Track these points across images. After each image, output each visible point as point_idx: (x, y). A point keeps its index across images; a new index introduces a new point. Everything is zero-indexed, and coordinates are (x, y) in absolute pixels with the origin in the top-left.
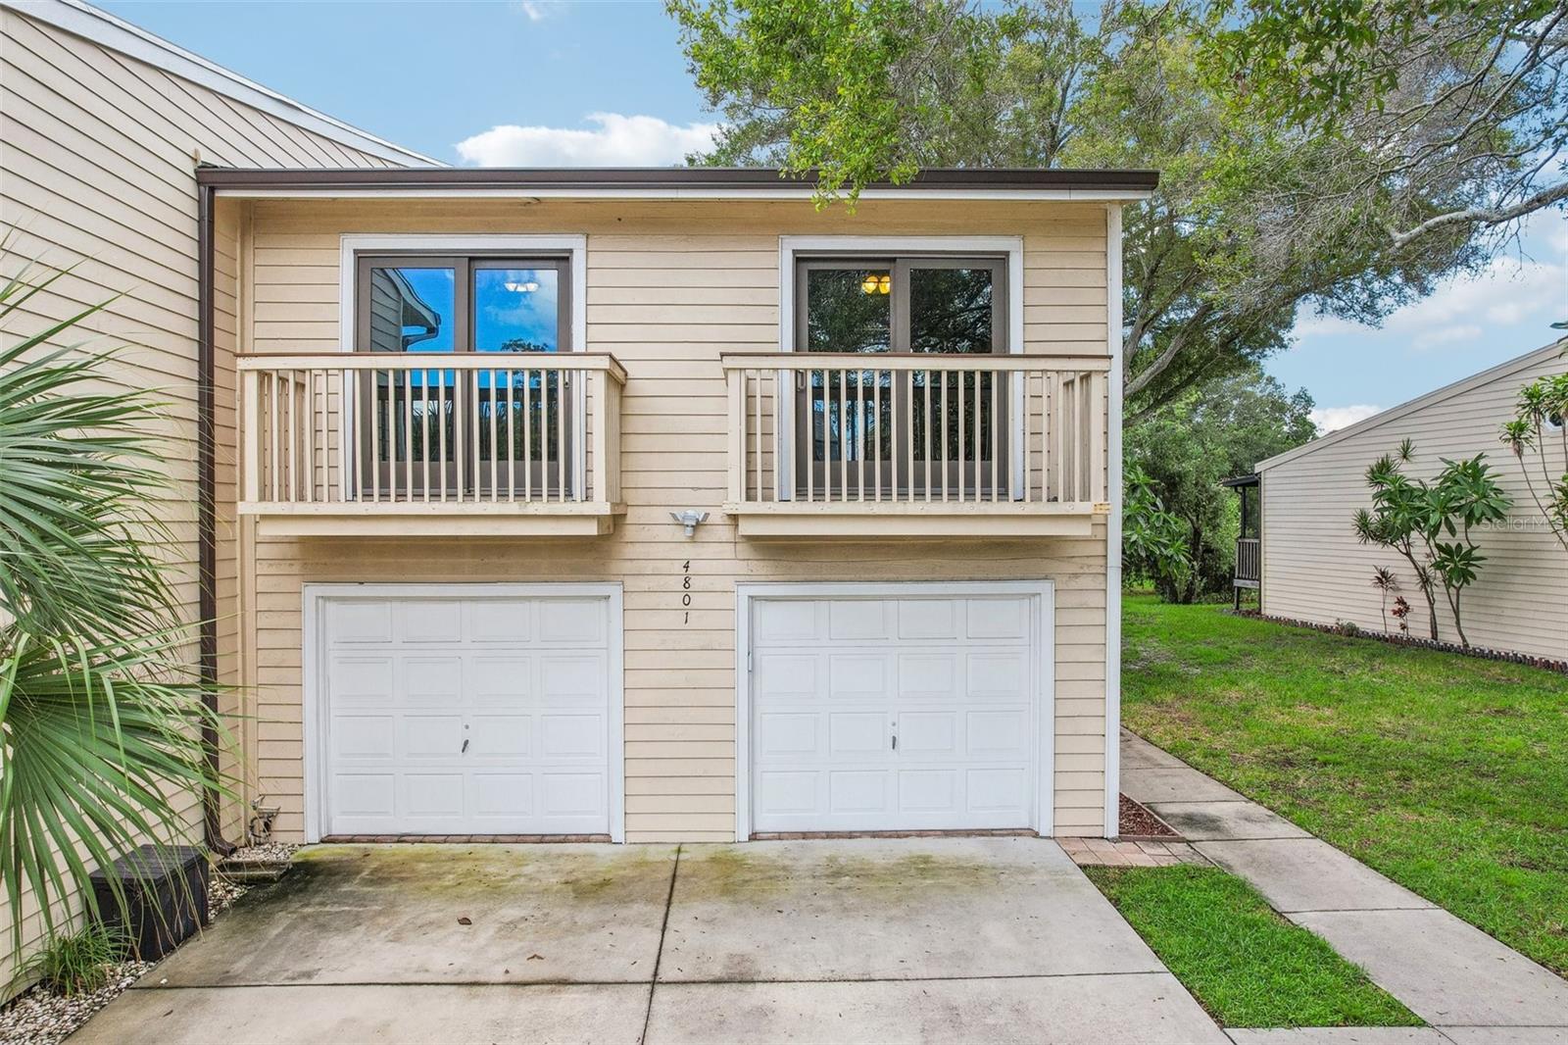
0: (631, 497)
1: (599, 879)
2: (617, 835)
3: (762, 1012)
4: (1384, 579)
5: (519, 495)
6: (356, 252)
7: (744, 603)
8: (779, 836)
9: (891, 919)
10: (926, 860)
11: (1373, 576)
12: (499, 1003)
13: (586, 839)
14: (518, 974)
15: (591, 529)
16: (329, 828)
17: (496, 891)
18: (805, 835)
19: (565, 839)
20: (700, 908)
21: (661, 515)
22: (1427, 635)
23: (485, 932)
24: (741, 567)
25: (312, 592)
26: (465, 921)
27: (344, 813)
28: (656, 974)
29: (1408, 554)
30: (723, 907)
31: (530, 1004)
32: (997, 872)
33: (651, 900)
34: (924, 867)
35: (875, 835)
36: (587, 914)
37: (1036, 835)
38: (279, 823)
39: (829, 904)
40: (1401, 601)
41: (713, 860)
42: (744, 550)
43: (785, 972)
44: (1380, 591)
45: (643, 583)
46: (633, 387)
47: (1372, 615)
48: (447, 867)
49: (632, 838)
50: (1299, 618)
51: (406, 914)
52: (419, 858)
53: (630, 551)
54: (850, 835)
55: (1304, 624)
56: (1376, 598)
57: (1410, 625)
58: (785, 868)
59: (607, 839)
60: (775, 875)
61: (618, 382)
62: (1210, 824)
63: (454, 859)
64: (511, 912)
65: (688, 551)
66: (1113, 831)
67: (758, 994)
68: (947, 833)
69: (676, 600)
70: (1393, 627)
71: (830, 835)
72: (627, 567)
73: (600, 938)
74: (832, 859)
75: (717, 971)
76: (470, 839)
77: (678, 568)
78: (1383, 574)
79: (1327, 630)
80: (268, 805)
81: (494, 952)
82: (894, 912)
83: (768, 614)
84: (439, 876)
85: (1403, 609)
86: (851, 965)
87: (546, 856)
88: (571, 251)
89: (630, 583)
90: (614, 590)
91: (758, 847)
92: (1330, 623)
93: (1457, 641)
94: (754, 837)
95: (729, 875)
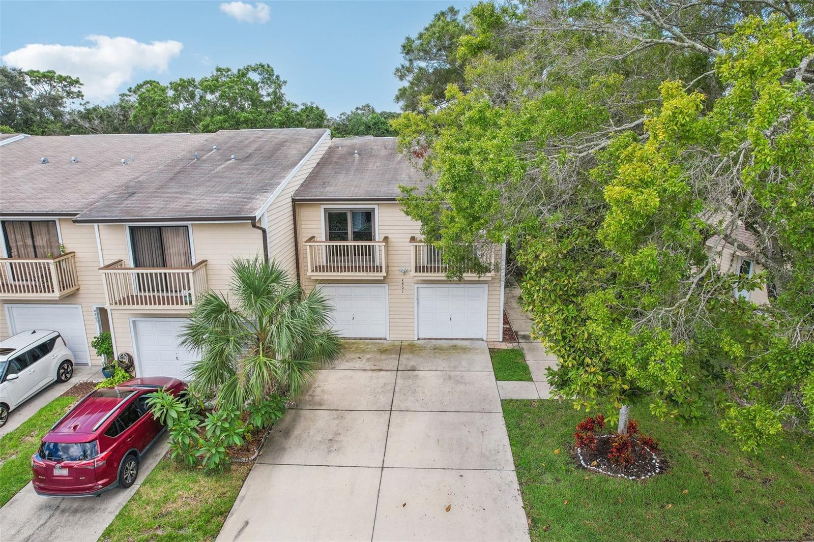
1: (385, 349)
2: (388, 338)
3: (416, 376)
6: (324, 209)
7: (416, 288)
8: (424, 339)
9: (444, 359)
10: (456, 346)
12: (370, 373)
13: (380, 339)
14: (372, 368)
15: (382, 278)
17: (364, 351)
18: (430, 339)
19: (376, 339)
20: (406, 356)
21: (396, 269)
23: (364, 360)
26: (360, 358)
28: (398, 369)
30: (411, 356)
31: (375, 374)
32: (470, 349)
33: (396, 354)
34: (455, 347)
35: (446, 339)
36: (383, 357)
37: (483, 340)
39: (432, 356)
41: (409, 345)
43: (421, 369)
45: (393, 284)
46: (390, 240)
48: (352, 346)
49: (391, 339)
51: (348, 356)
52: (345, 343)
53: (390, 277)
54: (440, 339)
58: (424, 347)
59: (386, 339)
60: (422, 348)
61: (386, 239)
62: (527, 338)
63: (353, 343)
64: (368, 356)
65: (403, 277)
66: (501, 340)
67: (416, 373)
68: (463, 339)
69: (400, 288)
71: (436, 339)
72: (389, 283)
73: (386, 362)
74: (435, 345)
75: (409, 369)
76: (355, 339)
77: (401, 280)
81: (367, 364)
82: (445, 357)
84: (351, 348)
86: (434, 368)
87: (373, 343)
88: (375, 208)
90: (386, 286)
91: (420, 342)
94: (418, 339)
95: (412, 348)
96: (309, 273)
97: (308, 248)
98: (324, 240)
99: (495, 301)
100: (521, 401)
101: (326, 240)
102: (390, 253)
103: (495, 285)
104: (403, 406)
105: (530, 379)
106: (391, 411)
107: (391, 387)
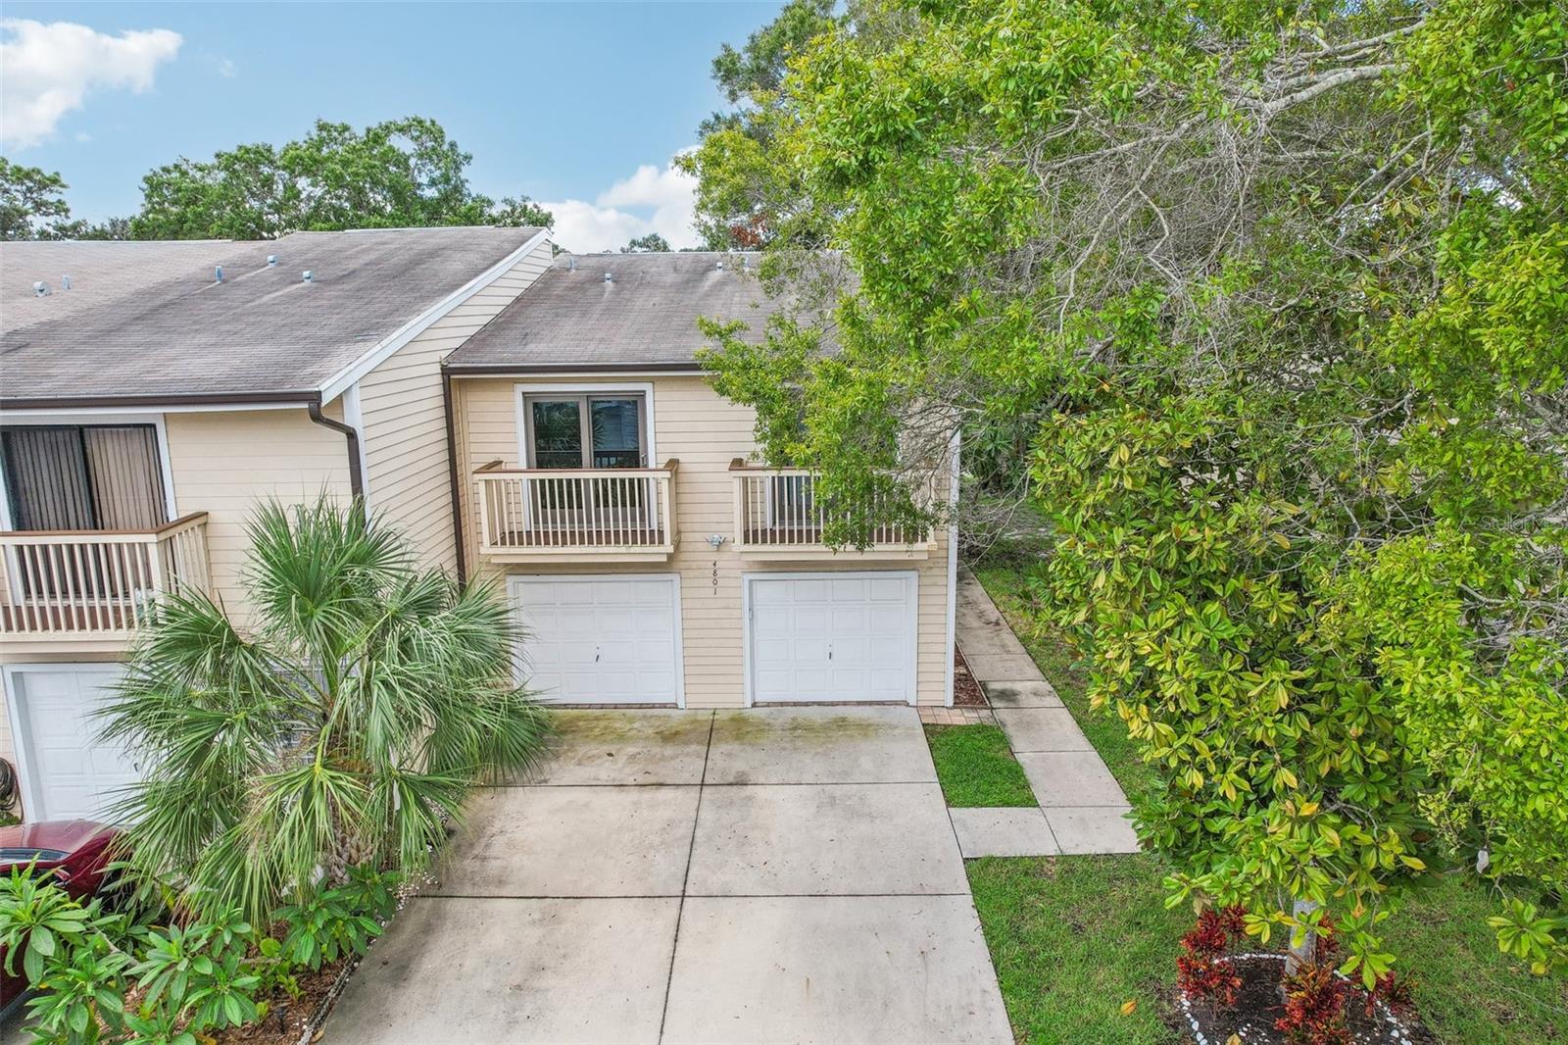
1: (673, 731)
2: (681, 705)
3: (750, 798)
6: (523, 394)
7: (747, 583)
8: (768, 705)
9: (818, 753)
10: (844, 720)
12: (634, 795)
13: (664, 706)
14: (641, 781)
15: (662, 559)
17: (622, 738)
18: (782, 704)
19: (653, 706)
20: (724, 747)
21: (699, 537)
23: (622, 760)
24: (745, 564)
25: (511, 580)
26: (610, 755)
28: (703, 781)
30: (735, 747)
31: (647, 795)
32: (878, 727)
33: (700, 743)
34: (842, 724)
35: (820, 704)
36: (669, 751)
37: (908, 705)
39: (788, 745)
41: (732, 719)
43: (761, 780)
45: (691, 574)
46: (683, 467)
48: (595, 723)
49: (689, 706)
51: (582, 750)
52: (578, 718)
53: (683, 556)
54: (806, 704)
58: (769, 724)
59: (676, 706)
60: (763, 728)
61: (673, 465)
62: (1011, 696)
63: (597, 719)
64: (631, 750)
65: (715, 557)
66: (950, 703)
67: (748, 790)
68: (859, 703)
69: (710, 582)
71: (795, 704)
72: (682, 565)
73: (676, 762)
74: (794, 719)
75: (731, 779)
76: (602, 706)
77: (711, 564)
81: (627, 770)
82: (820, 750)
83: (758, 588)
84: (592, 729)
86: (793, 777)
87: (644, 717)
88: (645, 392)
89: (684, 574)
90: (676, 577)
91: (756, 711)
94: (754, 705)
95: (739, 728)
96: (486, 549)
97: (482, 486)
98: (524, 467)
99: (934, 610)
100: (1016, 861)
101: (529, 467)
102: (684, 498)
103: (935, 571)
104: (715, 883)
105: (1031, 802)
106: (683, 896)
107: (684, 830)
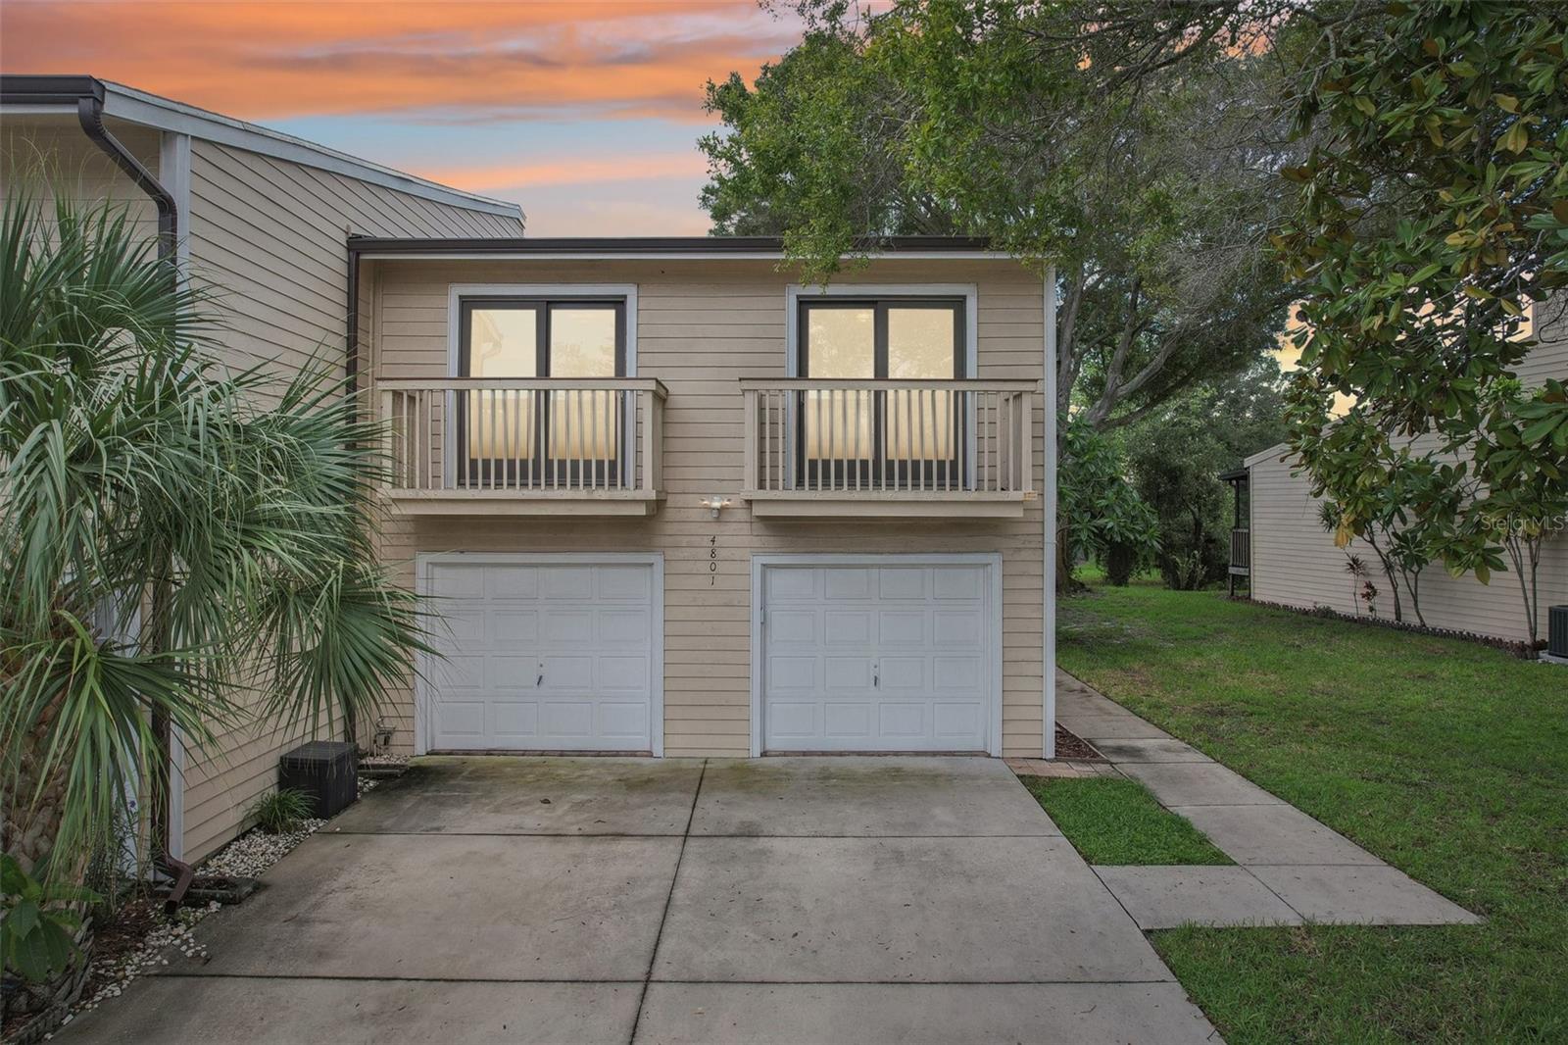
0: (671, 487)
1: (645, 778)
2: (658, 751)
3: (763, 852)
4: (1355, 565)
5: (588, 484)
6: (460, 297)
7: (758, 569)
8: (785, 754)
9: (863, 804)
10: (898, 770)
11: (1344, 563)
12: (576, 847)
13: (633, 754)
14: (588, 829)
15: (641, 511)
16: (433, 745)
17: (566, 785)
18: (804, 754)
19: (617, 754)
20: (721, 796)
21: (693, 500)
22: (1391, 617)
23: (562, 808)
24: (756, 542)
25: (423, 560)
26: (546, 801)
27: (444, 733)
28: (687, 831)
29: (1372, 542)
30: (739, 795)
32: (952, 778)
33: (684, 791)
34: (897, 774)
35: (861, 753)
36: (635, 799)
37: (989, 756)
38: (395, 739)
39: (819, 795)
40: (1369, 586)
41: (733, 769)
42: (757, 526)
43: (782, 831)
44: (1352, 576)
45: (679, 554)
46: (672, 402)
47: (1344, 598)
48: (527, 770)
49: (669, 753)
50: (1282, 602)
51: (503, 797)
52: (506, 765)
53: (670, 529)
54: (841, 754)
55: (1286, 607)
56: (1348, 583)
57: (1377, 607)
58: (786, 774)
59: (650, 754)
60: (779, 777)
62: (1134, 753)
63: (532, 765)
64: (579, 797)
65: (714, 529)
66: (1050, 754)
67: (762, 843)
68: (917, 754)
69: (705, 567)
70: (1362, 609)
71: (824, 754)
72: (667, 541)
73: (647, 811)
74: (823, 769)
75: (732, 830)
76: (543, 753)
77: (707, 541)
78: (1353, 560)
79: (1306, 613)
80: (388, 725)
81: (569, 818)
82: (868, 799)
83: (777, 580)
84: (522, 775)
85: (1371, 592)
86: (830, 829)
87: (603, 765)
88: (625, 297)
89: (670, 553)
90: (656, 559)
91: (766, 761)
92: (1309, 606)
93: (1415, 621)
94: (764, 754)
95: (745, 778)
96: (386, 491)
97: (388, 399)
102: (675, 445)
103: (1024, 555)
105: (1222, 860)
106: (648, 981)
107: (654, 891)
